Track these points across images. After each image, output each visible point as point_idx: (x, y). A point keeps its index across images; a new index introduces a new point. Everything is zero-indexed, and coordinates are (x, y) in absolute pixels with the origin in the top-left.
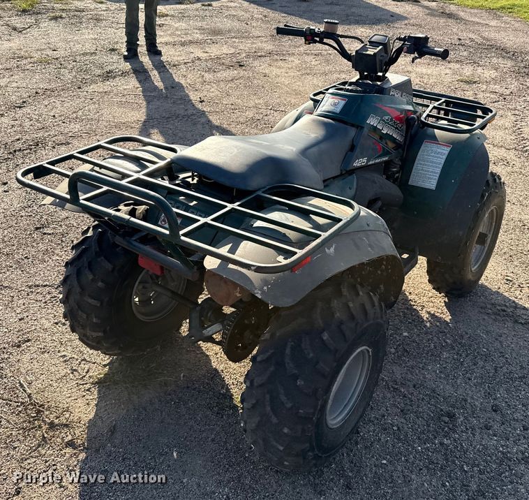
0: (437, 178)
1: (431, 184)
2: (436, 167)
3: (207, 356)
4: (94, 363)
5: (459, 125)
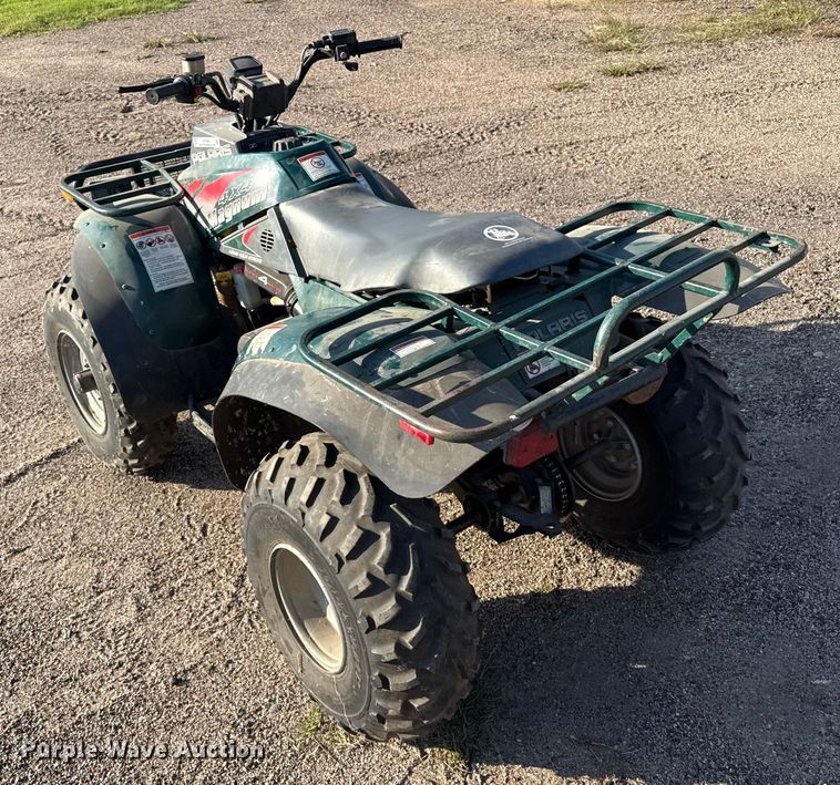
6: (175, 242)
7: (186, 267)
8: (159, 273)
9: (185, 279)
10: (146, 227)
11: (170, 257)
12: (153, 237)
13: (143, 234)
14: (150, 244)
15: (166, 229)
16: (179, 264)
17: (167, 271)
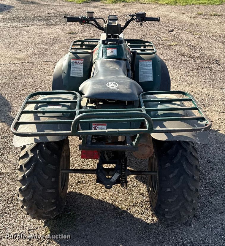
0: (152, 76)
1: (151, 79)
2: (150, 71)
3: (88, 196)
4: (37, 229)
5: (146, 51)
6: (83, 64)
7: (82, 72)
8: (74, 71)
9: (80, 75)
10: (78, 58)
11: (79, 68)
12: (77, 61)
13: (75, 60)
14: (75, 63)
15: (82, 60)
16: (80, 71)
17: (76, 71)
